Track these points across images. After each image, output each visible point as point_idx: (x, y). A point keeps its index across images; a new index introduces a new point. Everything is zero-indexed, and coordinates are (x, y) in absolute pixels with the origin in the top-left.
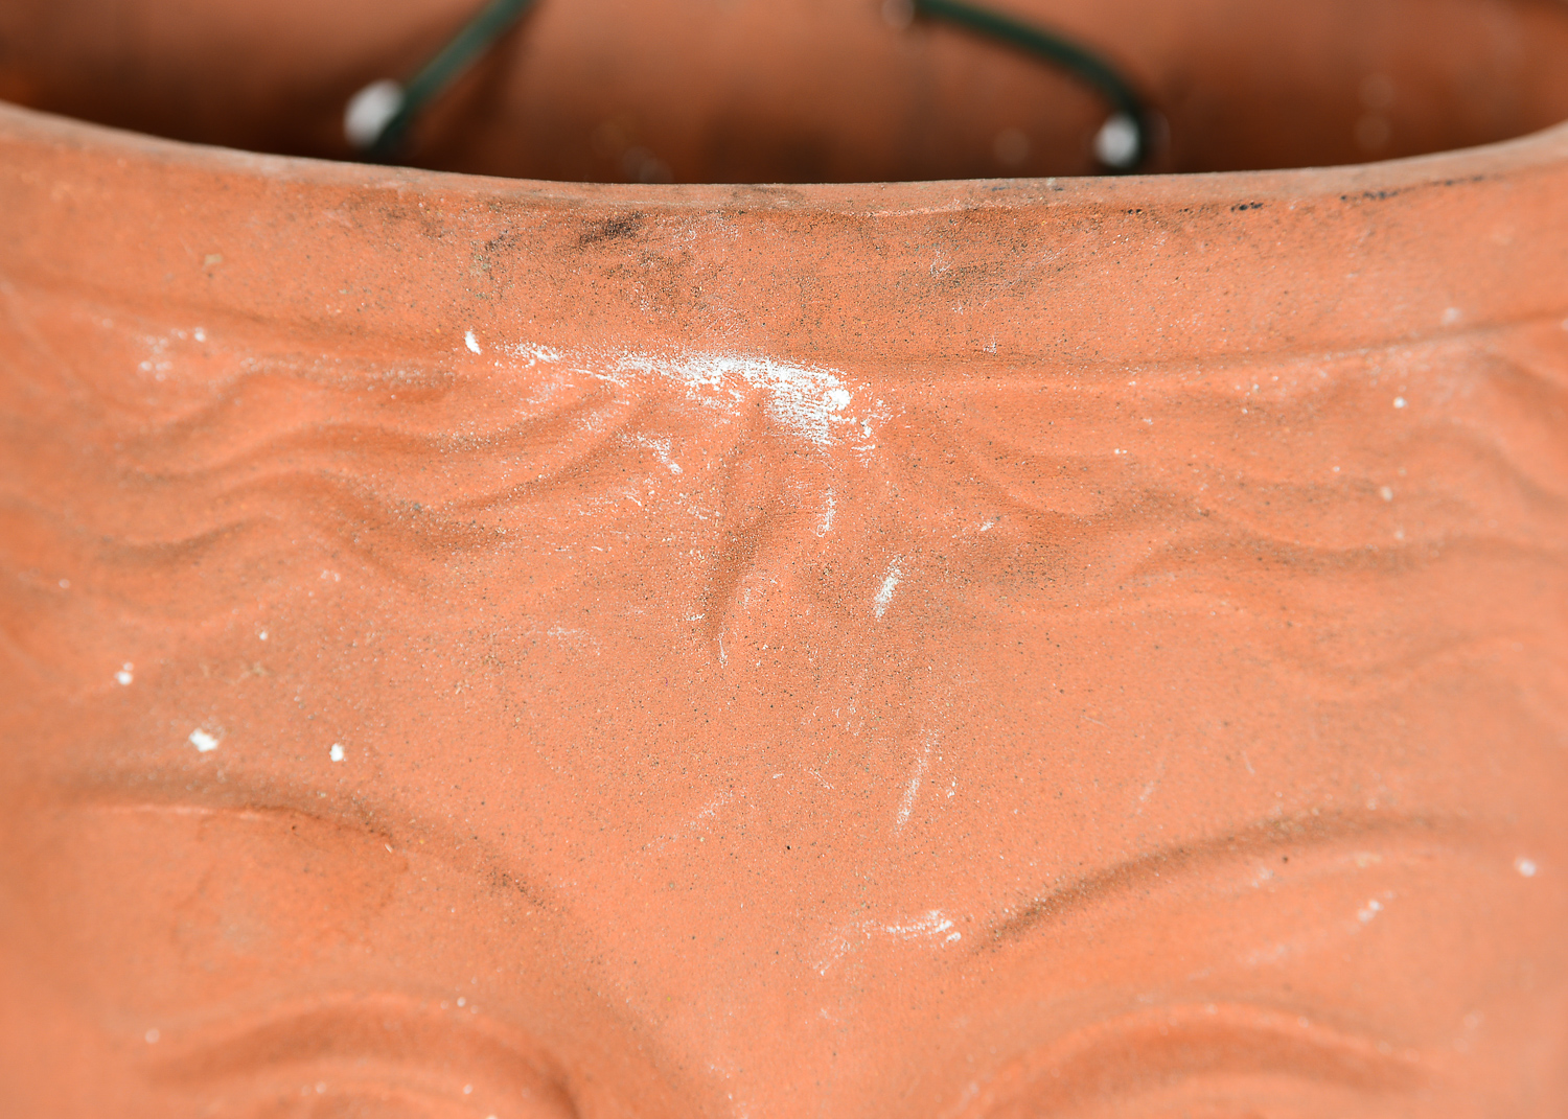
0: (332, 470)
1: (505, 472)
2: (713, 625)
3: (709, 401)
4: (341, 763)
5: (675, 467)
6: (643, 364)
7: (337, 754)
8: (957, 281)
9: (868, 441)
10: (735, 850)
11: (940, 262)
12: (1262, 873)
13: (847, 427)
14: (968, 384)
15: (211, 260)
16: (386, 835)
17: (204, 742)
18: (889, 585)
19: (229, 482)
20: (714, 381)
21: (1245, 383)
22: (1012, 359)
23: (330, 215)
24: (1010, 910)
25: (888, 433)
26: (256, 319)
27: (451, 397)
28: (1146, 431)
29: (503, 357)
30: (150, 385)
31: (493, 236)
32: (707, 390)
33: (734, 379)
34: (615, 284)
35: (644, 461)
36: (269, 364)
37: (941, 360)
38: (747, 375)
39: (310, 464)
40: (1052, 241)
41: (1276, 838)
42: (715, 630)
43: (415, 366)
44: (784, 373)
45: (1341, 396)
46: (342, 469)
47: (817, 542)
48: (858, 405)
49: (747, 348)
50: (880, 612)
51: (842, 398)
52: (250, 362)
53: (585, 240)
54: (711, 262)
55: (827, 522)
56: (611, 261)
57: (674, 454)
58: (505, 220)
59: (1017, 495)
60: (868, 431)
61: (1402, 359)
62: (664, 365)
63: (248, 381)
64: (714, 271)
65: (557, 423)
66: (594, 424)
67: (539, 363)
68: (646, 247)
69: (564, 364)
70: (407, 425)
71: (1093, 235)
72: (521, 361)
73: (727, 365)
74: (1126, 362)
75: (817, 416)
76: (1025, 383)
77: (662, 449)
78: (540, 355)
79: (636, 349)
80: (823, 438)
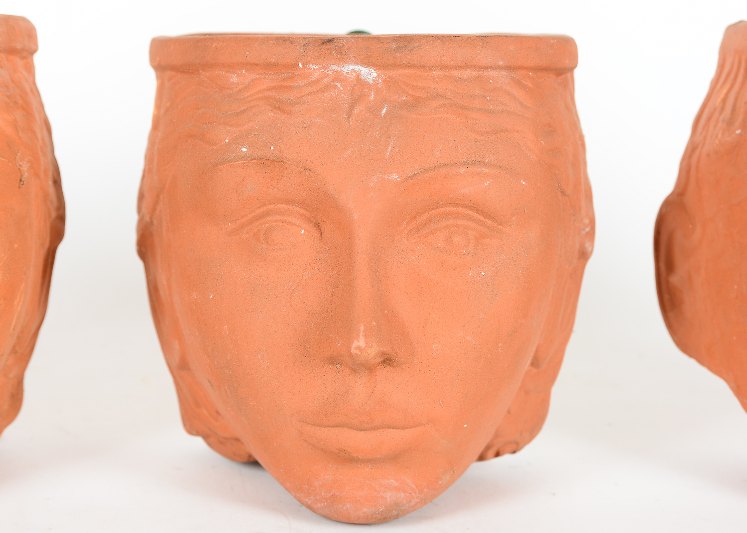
0: (271, 94)
1: (307, 90)
2: (349, 117)
3: (348, 75)
4: (273, 150)
5: (341, 88)
6: (335, 68)
7: (272, 148)
8: (397, 49)
9: (380, 83)
10: (354, 161)
11: (394, 45)
12: (463, 170)
13: (376, 80)
14: (401, 71)
15: (247, 53)
16: (282, 162)
17: (244, 150)
18: (385, 110)
19: (250, 99)
20: (349, 71)
21: (457, 73)
22: (410, 66)
23: (272, 42)
24: (410, 174)
25: (384, 81)
26: (256, 65)
27: (296, 77)
28: (437, 82)
29: (307, 68)
30: (233, 83)
31: (305, 43)
32: (348, 74)
33: (353, 70)
34: (329, 51)
35: (335, 87)
36: (258, 76)
37: (395, 66)
38: (356, 70)
39: (266, 94)
40: (417, 41)
41: (466, 164)
42: (350, 118)
43: (289, 73)
44: (363, 69)
45: (478, 78)
46: (273, 94)
47: (370, 101)
48: (378, 75)
49: (356, 63)
50: (383, 115)
51: (375, 75)
52: (254, 76)
53: (323, 43)
54: (348, 46)
55: (372, 97)
56: (329, 47)
57: (341, 86)
58: (307, 40)
59: (410, 92)
60: (380, 81)
61: (492, 73)
62: (339, 68)
63: (253, 80)
64: (349, 48)
65: (318, 81)
66: (325, 81)
67: (314, 69)
68: (335, 44)
69: (319, 69)
70: (286, 84)
71: (425, 40)
72: (310, 69)
73: (352, 67)
74: (432, 67)
75: (370, 77)
76: (412, 72)
77: (339, 85)
78: (314, 67)
79: (333, 64)
80: (371, 81)
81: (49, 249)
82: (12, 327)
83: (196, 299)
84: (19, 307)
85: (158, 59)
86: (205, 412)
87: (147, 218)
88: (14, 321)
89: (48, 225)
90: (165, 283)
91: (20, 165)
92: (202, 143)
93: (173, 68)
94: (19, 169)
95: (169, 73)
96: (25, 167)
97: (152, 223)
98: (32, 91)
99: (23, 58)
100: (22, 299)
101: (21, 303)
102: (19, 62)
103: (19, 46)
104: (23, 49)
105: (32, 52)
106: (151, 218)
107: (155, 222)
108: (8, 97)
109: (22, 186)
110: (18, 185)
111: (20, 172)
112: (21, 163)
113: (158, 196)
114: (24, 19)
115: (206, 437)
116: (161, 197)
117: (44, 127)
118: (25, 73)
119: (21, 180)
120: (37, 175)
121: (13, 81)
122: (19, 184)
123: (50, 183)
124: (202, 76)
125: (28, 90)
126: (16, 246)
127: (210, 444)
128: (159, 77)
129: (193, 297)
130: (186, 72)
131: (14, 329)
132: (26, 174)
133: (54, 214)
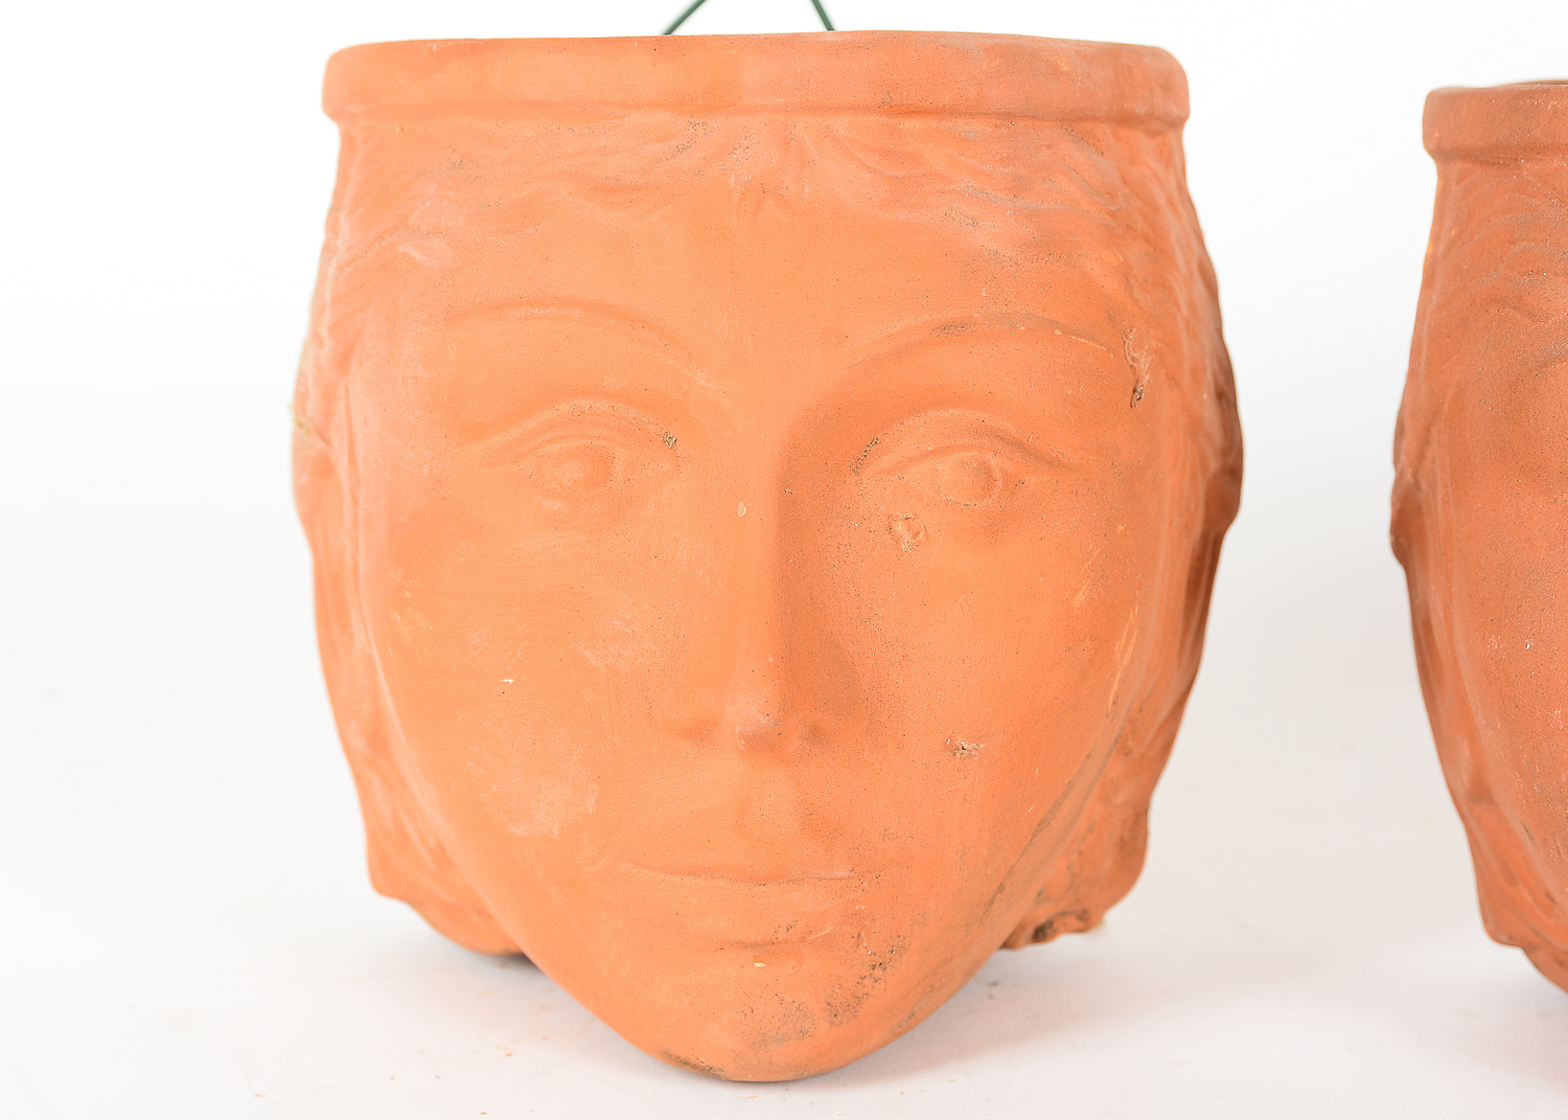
81: (1205, 536)
82: (1111, 699)
83: (1497, 651)
84: (1127, 657)
85: (1437, 135)
86: (1526, 894)
87: (1409, 477)
88: (1115, 686)
89: (1202, 487)
90: (1442, 615)
91: (1133, 359)
92: (1518, 316)
93: (1466, 155)
94: (1131, 366)
95: (1458, 166)
96: (1144, 364)
97: (1417, 484)
98: (1171, 203)
99: (1154, 134)
100: (1134, 641)
101: (1130, 649)
102: (1145, 144)
103: (1141, 110)
104: (1150, 116)
105: (1177, 123)
106: (1415, 475)
107: (1424, 485)
108: (1112, 215)
109: (1137, 403)
110: (1129, 401)
111: (1134, 374)
112: (1136, 355)
113: (1427, 430)
114: (1156, 53)
115: (1530, 950)
116: (1434, 430)
117: (1198, 279)
118: (1156, 166)
119: (1134, 391)
120: (1174, 381)
121: (1126, 183)
122: (1132, 398)
123: (1207, 397)
124: (1525, 172)
125: (1162, 201)
126: (1121, 528)
127: (1537, 966)
128: (1443, 176)
129: (1492, 647)
130: (1493, 164)
131: (1114, 703)
132: (1147, 377)
133: (1214, 464)
